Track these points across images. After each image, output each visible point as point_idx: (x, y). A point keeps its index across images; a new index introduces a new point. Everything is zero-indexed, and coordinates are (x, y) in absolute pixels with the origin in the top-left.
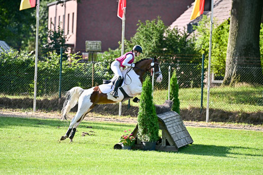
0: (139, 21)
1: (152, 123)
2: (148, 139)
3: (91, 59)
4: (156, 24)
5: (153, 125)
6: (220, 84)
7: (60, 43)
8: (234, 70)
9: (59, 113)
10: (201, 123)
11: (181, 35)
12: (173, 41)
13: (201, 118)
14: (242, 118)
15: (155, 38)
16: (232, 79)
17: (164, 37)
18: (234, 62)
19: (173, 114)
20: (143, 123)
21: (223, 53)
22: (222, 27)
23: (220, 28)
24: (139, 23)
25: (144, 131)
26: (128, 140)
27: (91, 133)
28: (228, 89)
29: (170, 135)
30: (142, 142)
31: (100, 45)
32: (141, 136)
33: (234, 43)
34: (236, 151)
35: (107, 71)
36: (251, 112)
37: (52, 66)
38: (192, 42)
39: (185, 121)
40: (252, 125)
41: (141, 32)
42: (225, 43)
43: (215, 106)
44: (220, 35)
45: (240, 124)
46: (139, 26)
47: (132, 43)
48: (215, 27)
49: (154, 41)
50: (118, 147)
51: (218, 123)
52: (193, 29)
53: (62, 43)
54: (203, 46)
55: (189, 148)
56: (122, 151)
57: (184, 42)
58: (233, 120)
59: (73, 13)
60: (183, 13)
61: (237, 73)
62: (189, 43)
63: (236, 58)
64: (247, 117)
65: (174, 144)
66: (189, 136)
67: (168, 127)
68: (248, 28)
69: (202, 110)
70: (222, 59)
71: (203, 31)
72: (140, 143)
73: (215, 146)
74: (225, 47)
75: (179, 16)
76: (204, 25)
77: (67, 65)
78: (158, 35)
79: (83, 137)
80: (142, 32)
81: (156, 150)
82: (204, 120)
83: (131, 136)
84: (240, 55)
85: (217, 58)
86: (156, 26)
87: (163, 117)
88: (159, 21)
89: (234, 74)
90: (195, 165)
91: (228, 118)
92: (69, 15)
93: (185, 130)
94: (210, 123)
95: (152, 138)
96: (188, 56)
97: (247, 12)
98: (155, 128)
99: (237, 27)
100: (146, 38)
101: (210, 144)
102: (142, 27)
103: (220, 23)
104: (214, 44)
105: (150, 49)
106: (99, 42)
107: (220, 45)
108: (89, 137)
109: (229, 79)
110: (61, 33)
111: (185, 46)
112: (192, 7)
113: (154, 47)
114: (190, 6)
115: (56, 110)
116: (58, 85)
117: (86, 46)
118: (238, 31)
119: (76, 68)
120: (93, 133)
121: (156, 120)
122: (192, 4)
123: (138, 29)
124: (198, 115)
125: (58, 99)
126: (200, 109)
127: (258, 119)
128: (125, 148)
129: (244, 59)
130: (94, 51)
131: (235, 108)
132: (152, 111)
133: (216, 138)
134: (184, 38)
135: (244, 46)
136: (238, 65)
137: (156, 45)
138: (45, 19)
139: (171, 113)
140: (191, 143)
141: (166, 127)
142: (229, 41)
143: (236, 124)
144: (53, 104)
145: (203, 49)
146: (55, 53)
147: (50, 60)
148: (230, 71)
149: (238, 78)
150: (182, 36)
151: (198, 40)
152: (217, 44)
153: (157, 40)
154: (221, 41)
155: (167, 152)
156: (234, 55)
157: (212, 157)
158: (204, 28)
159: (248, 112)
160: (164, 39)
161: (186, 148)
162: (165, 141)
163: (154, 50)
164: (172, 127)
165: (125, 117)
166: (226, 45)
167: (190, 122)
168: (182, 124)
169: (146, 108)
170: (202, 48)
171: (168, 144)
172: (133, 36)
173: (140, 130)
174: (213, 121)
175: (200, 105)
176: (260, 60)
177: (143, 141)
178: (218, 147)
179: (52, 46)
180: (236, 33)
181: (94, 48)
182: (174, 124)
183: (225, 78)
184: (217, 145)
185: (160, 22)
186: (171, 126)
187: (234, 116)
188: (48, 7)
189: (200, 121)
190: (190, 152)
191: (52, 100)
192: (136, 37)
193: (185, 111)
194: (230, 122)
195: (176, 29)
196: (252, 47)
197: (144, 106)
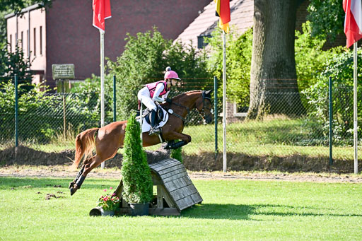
0: (128, 34)
1: (141, 176)
2: (138, 200)
3: (61, 90)
4: (152, 37)
5: (144, 179)
6: (244, 117)
7: (21, 70)
8: (262, 97)
9: (15, 169)
10: (216, 173)
11: (187, 52)
12: (176, 60)
13: (217, 167)
14: (272, 164)
15: (150, 57)
16: (260, 111)
17: (164, 56)
18: (261, 86)
19: (173, 163)
20: (130, 177)
21: (247, 74)
22: (244, 38)
23: (242, 40)
24: (127, 36)
25: (131, 188)
26: (109, 202)
27: (60, 195)
28: (254, 124)
29: (168, 193)
30: (129, 205)
31: (72, 70)
32: (127, 196)
33: (260, 60)
34: (261, 210)
35: (86, 105)
36: (284, 155)
37: (8, 101)
38: (203, 61)
39: (195, 171)
40: (287, 173)
41: (130, 49)
42: (249, 60)
43: (236, 149)
44: (241, 49)
45: (269, 172)
46: (127, 41)
47: (119, 65)
48: (235, 39)
49: (149, 61)
50: (95, 212)
51: (240, 172)
52: (205, 42)
53: (23, 70)
54: (218, 65)
55: (196, 209)
56: (101, 218)
57: (191, 61)
58: (261, 168)
59: (41, 27)
60: (193, 21)
61: (266, 101)
62: (198, 62)
63: (264, 80)
64: (279, 162)
65: (175, 205)
66: (196, 193)
67: (165, 181)
68: (278, 38)
69: (218, 155)
70: (245, 82)
71: (218, 44)
72: (127, 206)
73: (233, 205)
74: (248, 66)
75: (188, 26)
76: (219, 36)
77: (29, 100)
78: (155, 53)
79: (48, 201)
80: (133, 50)
81: (149, 214)
82: (220, 169)
83: (113, 196)
84: (269, 76)
85: (239, 81)
86: (152, 40)
87: (158, 168)
88: (155, 33)
89: (262, 104)
90: (201, 233)
91: (253, 165)
92: (35, 29)
93: (190, 184)
94: (228, 173)
95: (143, 198)
96: (198, 81)
97: (276, 16)
98: (147, 184)
99: (263, 38)
100: (139, 57)
101: (226, 203)
102: (132, 43)
103: (241, 33)
104: (234, 62)
105: (145, 73)
106: (71, 66)
107: (242, 64)
108: (56, 200)
109: (255, 110)
110: (20, 55)
111: (193, 67)
112: (204, 12)
113: (150, 69)
114: (202, 11)
115: (12, 164)
116: (13, 129)
117: (53, 72)
118: (265, 43)
119: (41, 103)
120: (62, 195)
121: (147, 171)
122: (205, 8)
123: (127, 46)
124: (211, 162)
125: (14, 147)
126: (214, 153)
127: (295, 165)
128: (105, 215)
129: (274, 82)
130: (64, 79)
131: (262, 150)
132: (141, 160)
133: (234, 194)
134: (191, 56)
135: (273, 63)
136: (268, 90)
137: (153, 67)
138: (3, 37)
139: (170, 162)
140: (200, 203)
141: (163, 182)
142: (253, 58)
143: (265, 172)
144: (7, 156)
145: (219, 71)
146: (10, 84)
147: (5, 94)
148: (257, 98)
149: (267, 109)
150: (189, 53)
151: (211, 58)
152: (238, 63)
153: (153, 59)
154: (244, 57)
155: (165, 216)
156: (260, 76)
157: (227, 221)
158: (220, 41)
159: (281, 155)
160: (164, 58)
161: (192, 209)
162: (161, 201)
163: (151, 74)
164: (172, 181)
165: (110, 170)
166: (249, 64)
167: (201, 172)
168: (186, 176)
169: (133, 156)
170: (218, 68)
171: (165, 205)
172: (120, 56)
173: (126, 188)
174: (233, 169)
175: (214, 148)
176: (296, 82)
177: (130, 202)
178: (237, 206)
179: (9, 74)
180: (262, 46)
181: (64, 74)
182: (174, 177)
183: (250, 109)
184: (236, 204)
185: (157, 35)
186: (169, 179)
187: (262, 162)
188: (6, 20)
189: (214, 170)
190: (197, 216)
191: (6, 150)
192: (124, 56)
193: (194, 157)
194: (256, 170)
195: (179, 44)
196: (285, 64)
197: (130, 153)
